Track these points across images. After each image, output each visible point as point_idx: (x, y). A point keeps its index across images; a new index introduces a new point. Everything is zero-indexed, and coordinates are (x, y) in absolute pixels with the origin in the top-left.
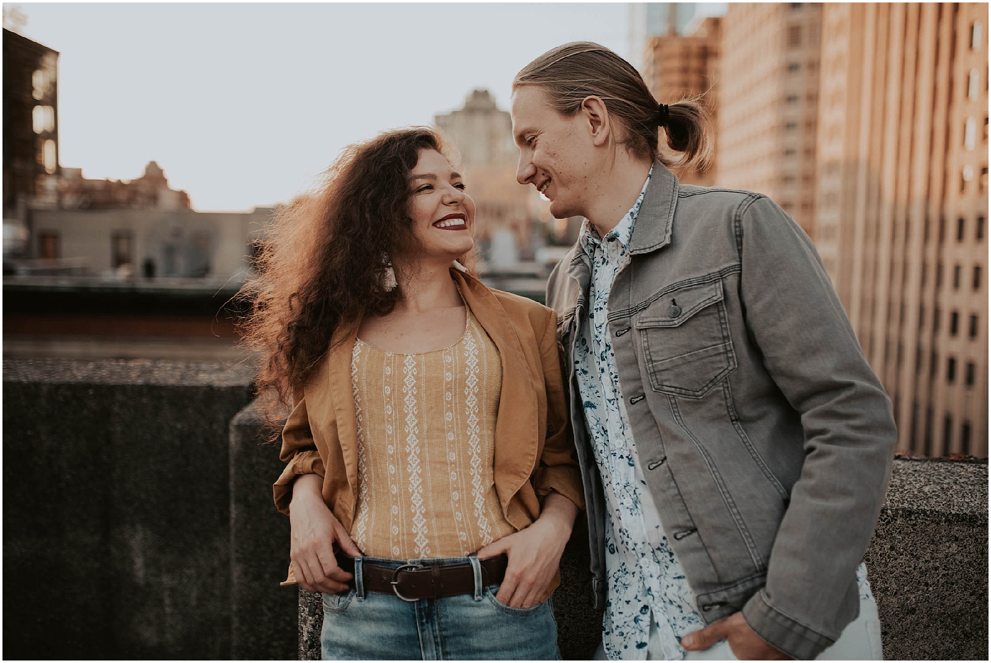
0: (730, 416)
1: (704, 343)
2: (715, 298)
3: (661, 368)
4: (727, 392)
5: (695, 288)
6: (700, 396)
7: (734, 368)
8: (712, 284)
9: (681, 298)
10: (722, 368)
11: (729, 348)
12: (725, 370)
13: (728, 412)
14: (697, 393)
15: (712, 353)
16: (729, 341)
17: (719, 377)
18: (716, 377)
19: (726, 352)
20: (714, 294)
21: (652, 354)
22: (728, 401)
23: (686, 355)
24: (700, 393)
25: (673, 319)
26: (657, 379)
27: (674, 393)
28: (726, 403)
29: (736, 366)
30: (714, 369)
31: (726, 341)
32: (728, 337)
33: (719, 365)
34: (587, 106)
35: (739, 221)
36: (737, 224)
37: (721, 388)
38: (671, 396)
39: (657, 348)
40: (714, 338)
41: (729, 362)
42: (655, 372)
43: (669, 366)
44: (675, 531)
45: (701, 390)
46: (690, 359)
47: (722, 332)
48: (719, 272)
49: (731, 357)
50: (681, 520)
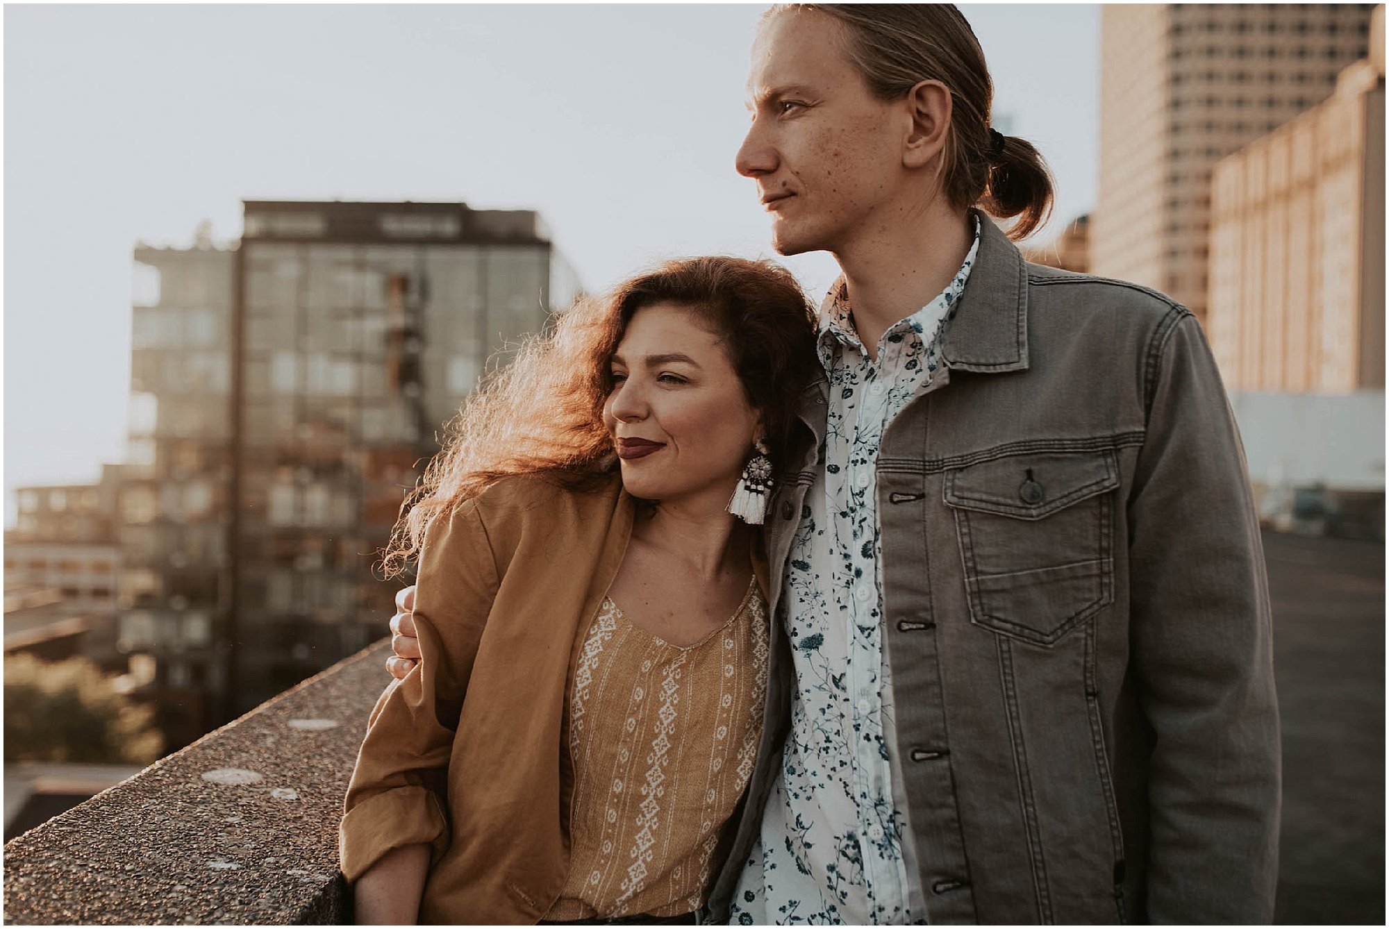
0: (1086, 685)
1: (1070, 554)
2: (1106, 484)
3: (991, 586)
4: (1089, 642)
5: (1070, 459)
6: (1051, 643)
7: (1109, 603)
8: (1098, 456)
9: (1045, 471)
10: (1090, 600)
11: (1106, 569)
12: (1094, 604)
13: (1085, 678)
14: (1046, 639)
15: (1081, 572)
16: (1109, 558)
17: (1083, 615)
18: (1078, 614)
19: (1102, 574)
20: (1106, 477)
21: (977, 559)
22: (1089, 659)
23: (1040, 570)
24: (1051, 638)
25: (1028, 506)
26: (981, 604)
27: (1010, 632)
28: (1086, 662)
29: (1113, 600)
30: (1076, 600)
31: (1104, 556)
32: (1107, 551)
33: (1087, 596)
34: (920, 96)
35: (1156, 357)
36: (1151, 361)
37: (1083, 635)
38: (1002, 637)
39: (987, 551)
40: (1086, 549)
41: (1102, 592)
42: (979, 591)
43: (1008, 585)
44: (935, 879)
45: (1052, 633)
46: (1044, 578)
47: (1100, 540)
48: (1112, 437)
49: (1106, 584)
50: (952, 860)
